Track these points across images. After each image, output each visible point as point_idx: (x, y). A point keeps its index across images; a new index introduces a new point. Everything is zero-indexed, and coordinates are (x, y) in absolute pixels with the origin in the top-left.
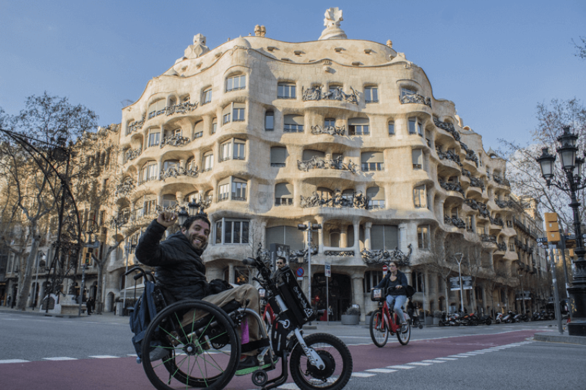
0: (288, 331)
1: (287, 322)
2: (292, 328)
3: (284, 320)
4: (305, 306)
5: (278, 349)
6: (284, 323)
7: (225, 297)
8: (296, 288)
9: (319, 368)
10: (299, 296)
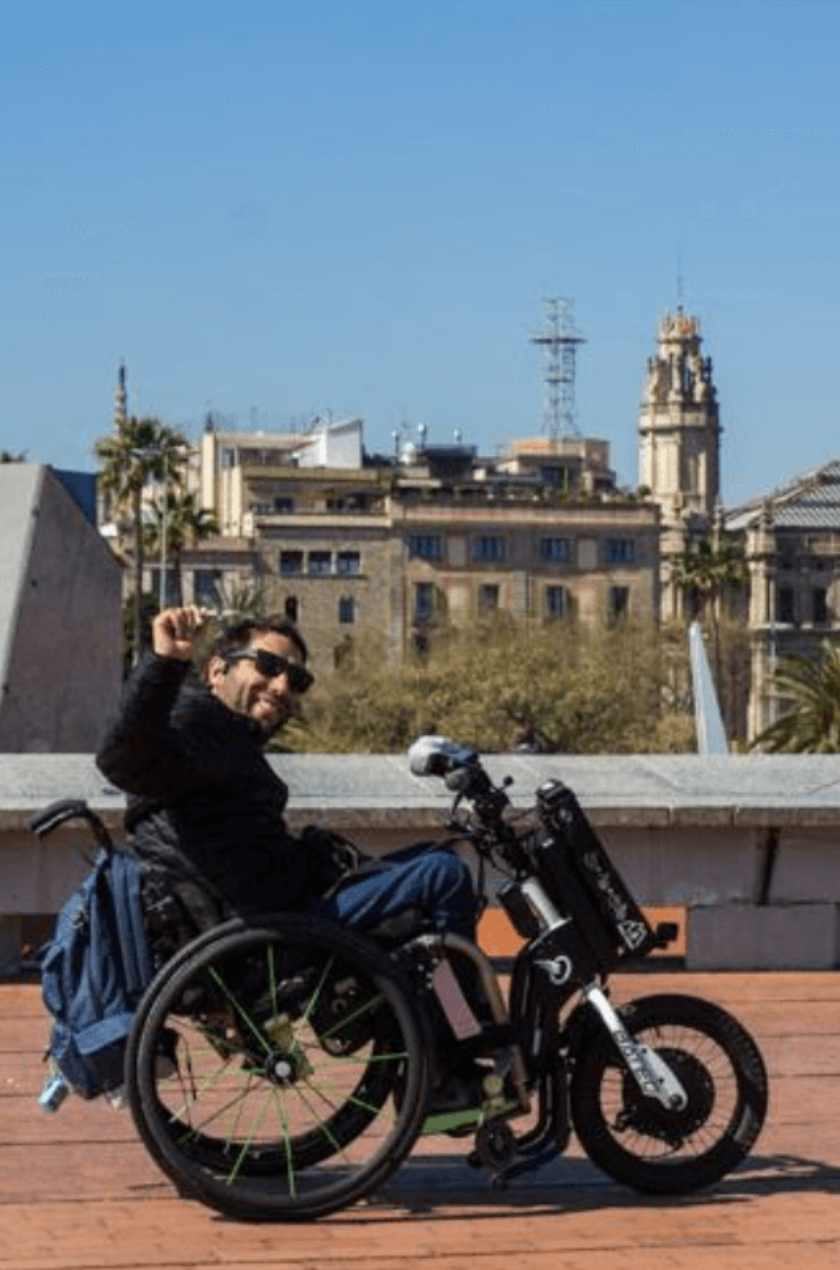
0: (567, 990)
1: (563, 964)
2: (582, 979)
3: (553, 959)
4: (621, 912)
5: (536, 1048)
6: (554, 966)
7: (363, 903)
8: (594, 856)
9: (668, 1105)
10: (603, 884)
